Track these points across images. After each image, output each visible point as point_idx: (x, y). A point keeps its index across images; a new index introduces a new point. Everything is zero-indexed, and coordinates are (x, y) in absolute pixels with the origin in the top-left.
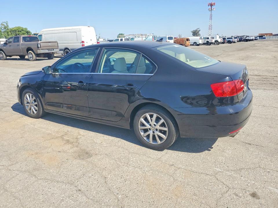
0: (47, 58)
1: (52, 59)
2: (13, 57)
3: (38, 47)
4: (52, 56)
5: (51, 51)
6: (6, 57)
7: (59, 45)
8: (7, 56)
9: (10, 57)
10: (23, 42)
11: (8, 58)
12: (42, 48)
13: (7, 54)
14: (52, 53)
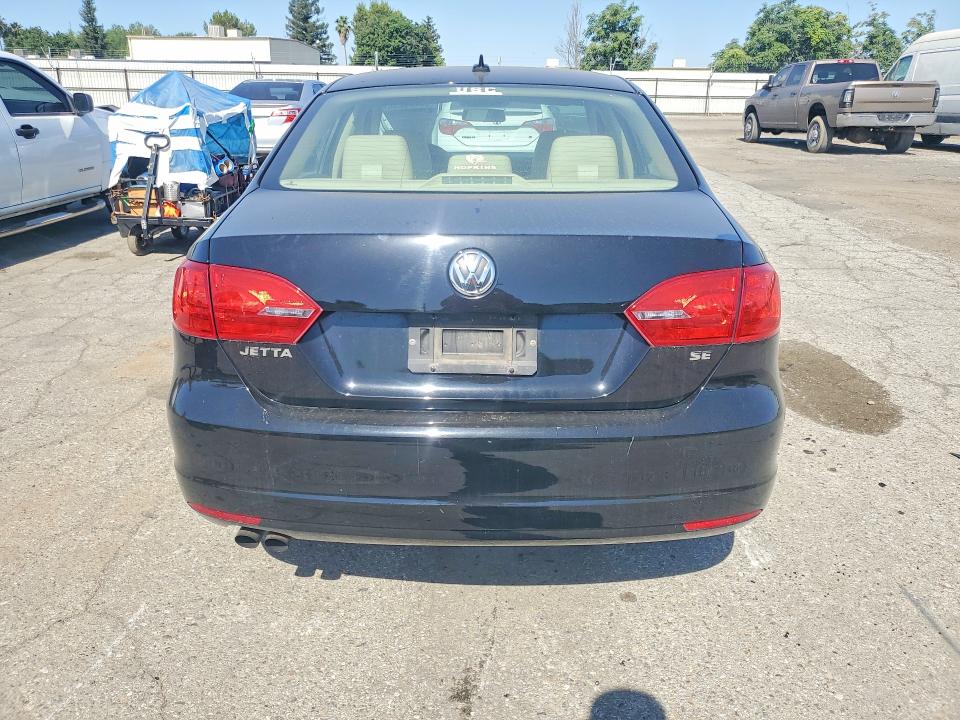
0: (884, 148)
1: (902, 151)
2: (784, 136)
3: (843, 104)
4: (902, 142)
5: (898, 118)
6: (759, 134)
7: (941, 98)
8: (762, 129)
9: (775, 133)
10: (811, 82)
11: (764, 135)
12: (854, 109)
13: (765, 124)
14: (897, 127)
